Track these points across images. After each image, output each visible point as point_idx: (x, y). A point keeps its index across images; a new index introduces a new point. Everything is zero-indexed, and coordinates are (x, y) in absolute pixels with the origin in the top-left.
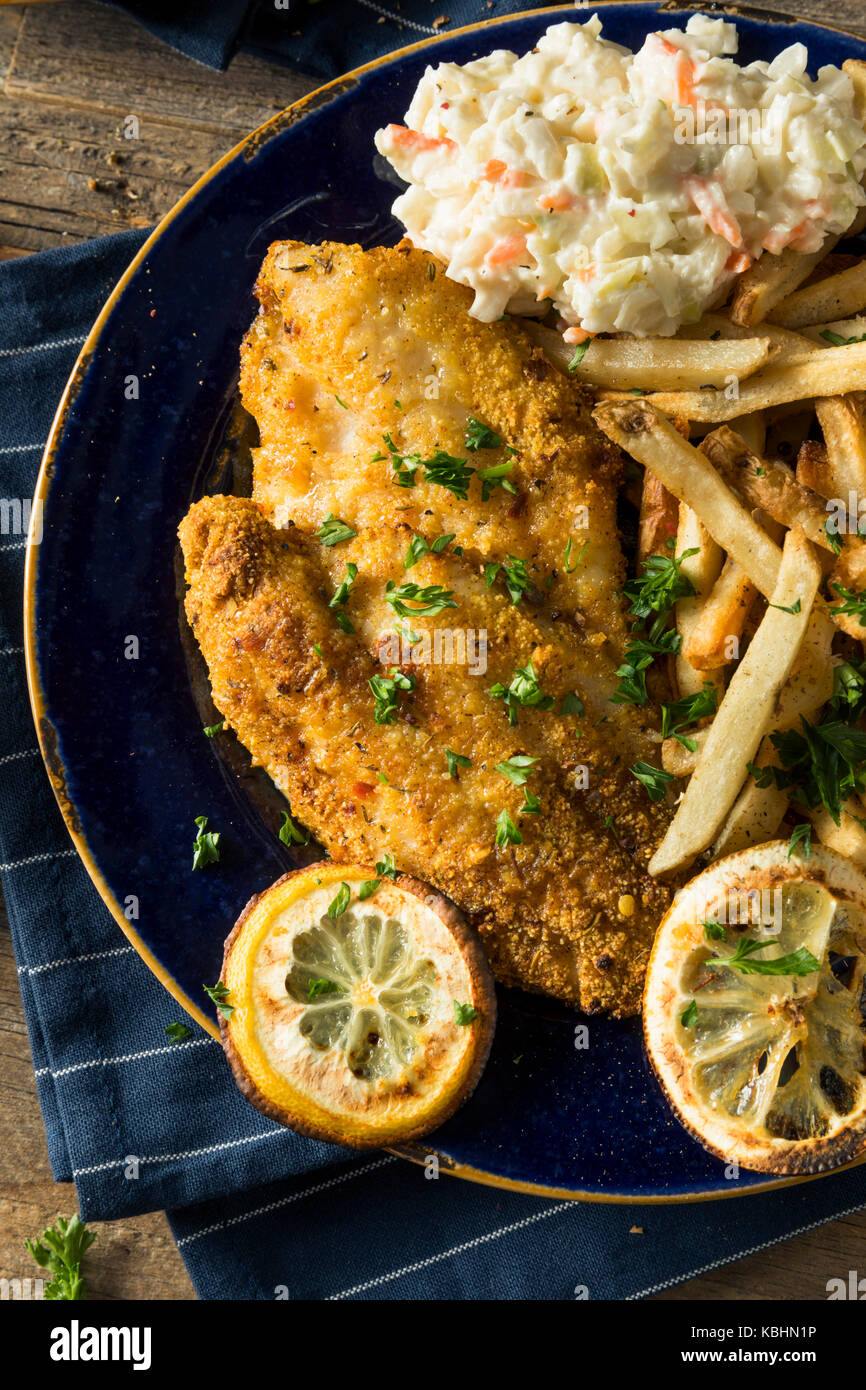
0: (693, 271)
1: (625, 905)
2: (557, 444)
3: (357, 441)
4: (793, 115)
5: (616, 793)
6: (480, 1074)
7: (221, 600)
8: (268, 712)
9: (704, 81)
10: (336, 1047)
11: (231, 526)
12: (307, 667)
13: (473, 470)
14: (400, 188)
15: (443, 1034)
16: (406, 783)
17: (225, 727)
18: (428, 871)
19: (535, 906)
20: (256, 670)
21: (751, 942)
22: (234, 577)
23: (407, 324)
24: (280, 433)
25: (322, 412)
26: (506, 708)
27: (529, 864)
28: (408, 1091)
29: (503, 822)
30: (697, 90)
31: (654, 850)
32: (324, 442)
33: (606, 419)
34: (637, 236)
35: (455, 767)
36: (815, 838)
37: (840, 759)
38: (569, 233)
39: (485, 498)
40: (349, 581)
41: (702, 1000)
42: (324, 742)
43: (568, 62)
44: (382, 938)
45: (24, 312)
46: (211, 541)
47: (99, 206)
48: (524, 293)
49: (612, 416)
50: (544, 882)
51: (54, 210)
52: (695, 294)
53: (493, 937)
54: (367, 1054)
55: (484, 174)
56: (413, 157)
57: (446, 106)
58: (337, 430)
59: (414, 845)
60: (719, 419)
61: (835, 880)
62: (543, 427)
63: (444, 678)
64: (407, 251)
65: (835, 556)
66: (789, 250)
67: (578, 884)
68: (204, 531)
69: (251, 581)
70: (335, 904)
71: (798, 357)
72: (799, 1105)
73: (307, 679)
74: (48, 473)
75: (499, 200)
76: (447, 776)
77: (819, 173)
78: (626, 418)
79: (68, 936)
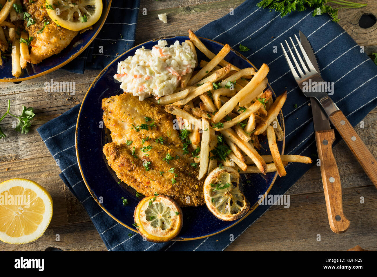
0: (173, 82)
1: (197, 186)
2: (160, 116)
3: (127, 127)
4: (180, 53)
5: (189, 169)
6: (183, 222)
7: (114, 160)
8: (128, 176)
9: (164, 52)
10: (158, 226)
11: (112, 148)
12: (132, 166)
13: (148, 125)
14: (120, 83)
15: (174, 218)
16: (155, 179)
17: (121, 181)
18: (163, 192)
19: (182, 192)
20: (124, 169)
21: (218, 185)
22: (115, 155)
23: (129, 105)
24: (114, 130)
25: (120, 124)
26: (167, 161)
27: (179, 185)
28: (172, 229)
29: (172, 180)
30: (163, 54)
31: (198, 176)
32: (122, 129)
33: (167, 110)
34: (162, 80)
35: (162, 174)
36: (223, 165)
37: (223, 151)
38: (151, 82)
39: (152, 129)
40: (134, 150)
41: (214, 197)
42: (139, 177)
43: (141, 55)
44: (159, 207)
45: (63, 124)
46: (109, 151)
47: (70, 103)
48: (147, 94)
49: (168, 109)
50: (182, 187)
51: (62, 106)
52: (174, 85)
53: (177, 199)
54: (163, 226)
55: (134, 77)
56: (121, 78)
57: (124, 68)
58: (124, 126)
59: (159, 189)
60: (185, 104)
61: (228, 171)
62: (157, 114)
63: (155, 160)
64: (126, 93)
65: (210, 119)
66: (187, 73)
67: (188, 186)
68: (107, 150)
69: (118, 155)
70: (149, 203)
71: (194, 90)
72: (235, 208)
73: (133, 168)
74: (77, 150)
75: (138, 81)
76: (161, 176)
77: (187, 60)
78: (170, 109)
79: (106, 226)
